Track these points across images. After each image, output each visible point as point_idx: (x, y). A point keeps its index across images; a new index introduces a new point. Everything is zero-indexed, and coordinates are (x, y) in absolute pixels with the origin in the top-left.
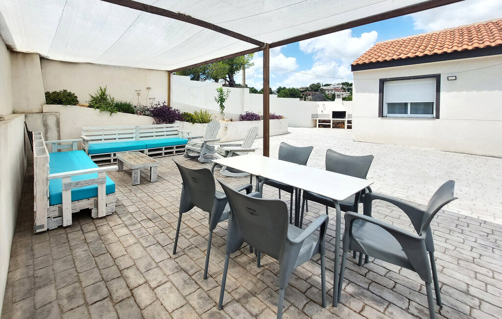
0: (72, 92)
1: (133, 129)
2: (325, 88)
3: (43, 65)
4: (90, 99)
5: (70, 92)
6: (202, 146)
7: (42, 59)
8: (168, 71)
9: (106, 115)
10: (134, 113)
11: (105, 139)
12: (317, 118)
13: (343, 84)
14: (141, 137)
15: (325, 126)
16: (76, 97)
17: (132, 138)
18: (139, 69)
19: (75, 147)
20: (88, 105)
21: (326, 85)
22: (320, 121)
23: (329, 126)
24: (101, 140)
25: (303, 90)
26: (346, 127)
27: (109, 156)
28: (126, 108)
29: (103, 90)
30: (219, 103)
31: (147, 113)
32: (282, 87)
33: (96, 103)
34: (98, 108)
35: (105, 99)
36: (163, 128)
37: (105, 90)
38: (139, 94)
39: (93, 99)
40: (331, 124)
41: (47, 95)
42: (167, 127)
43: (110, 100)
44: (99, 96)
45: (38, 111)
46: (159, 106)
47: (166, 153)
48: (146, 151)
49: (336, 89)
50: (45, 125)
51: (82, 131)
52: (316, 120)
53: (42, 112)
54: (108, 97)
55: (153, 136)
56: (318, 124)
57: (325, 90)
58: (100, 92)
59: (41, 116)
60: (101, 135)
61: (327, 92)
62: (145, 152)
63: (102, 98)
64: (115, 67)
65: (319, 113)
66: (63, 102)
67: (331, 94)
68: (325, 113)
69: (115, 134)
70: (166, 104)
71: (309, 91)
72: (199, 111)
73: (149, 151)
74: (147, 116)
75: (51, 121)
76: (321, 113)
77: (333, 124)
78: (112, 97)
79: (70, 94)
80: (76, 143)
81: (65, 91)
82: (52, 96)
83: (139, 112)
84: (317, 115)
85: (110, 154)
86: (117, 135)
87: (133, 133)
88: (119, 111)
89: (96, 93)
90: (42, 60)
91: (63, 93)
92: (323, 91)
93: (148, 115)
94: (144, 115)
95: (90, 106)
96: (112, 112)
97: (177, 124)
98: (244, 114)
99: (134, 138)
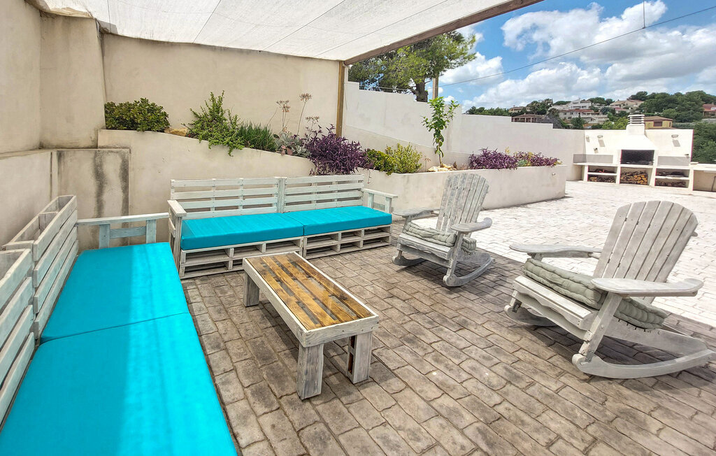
0: (158, 105)
1: (270, 186)
2: (558, 108)
3: (106, 47)
4: (191, 119)
5: (153, 104)
6: (454, 244)
7: (105, 33)
8: (340, 62)
9: (221, 153)
10: (273, 150)
11: (217, 209)
12: (586, 162)
13: (592, 100)
14: (287, 204)
15: (602, 179)
16: (165, 115)
17: (270, 205)
18: (286, 56)
19: (151, 234)
20: (186, 131)
21: (559, 103)
22: (591, 169)
23: (613, 179)
24: (209, 209)
25: (517, 112)
26: (652, 182)
27: (225, 252)
28: (259, 140)
29: (217, 100)
30: (433, 131)
31: (300, 149)
32: (477, 108)
33: (203, 129)
34: (205, 138)
35: (220, 120)
36: (331, 183)
37: (221, 100)
38: (286, 109)
39: (197, 120)
40: (618, 174)
41: (109, 108)
42: (339, 183)
43: (228, 121)
44: (208, 113)
45: (90, 144)
46: (319, 136)
47: (343, 246)
48: (302, 240)
49: (577, 110)
50: (99, 176)
51: (173, 191)
52: (582, 167)
53: (97, 147)
54: (226, 116)
55: (310, 202)
56: (586, 173)
57: (559, 111)
58: (210, 104)
59: (92, 155)
60: (209, 199)
61: (562, 116)
62: (301, 243)
63: (214, 118)
64: (241, 51)
65: (589, 151)
66: (137, 124)
67: (570, 118)
68: (602, 152)
69: (237, 197)
70: (334, 132)
71: (527, 113)
72: (394, 148)
73: (310, 240)
74: (298, 156)
75: (112, 168)
76: (592, 153)
77: (621, 174)
78: (233, 115)
79: (153, 109)
80: (154, 225)
81: (144, 101)
82: (116, 111)
83: (284, 147)
84: (584, 158)
85: (228, 249)
86: (241, 199)
87: (271, 195)
88: (246, 145)
89: (202, 107)
90: (105, 36)
91: (140, 105)
92: (555, 113)
93: (300, 155)
94: (294, 154)
95: (191, 135)
96: (231, 147)
97: (360, 174)
98: (478, 153)
99: (275, 207)
